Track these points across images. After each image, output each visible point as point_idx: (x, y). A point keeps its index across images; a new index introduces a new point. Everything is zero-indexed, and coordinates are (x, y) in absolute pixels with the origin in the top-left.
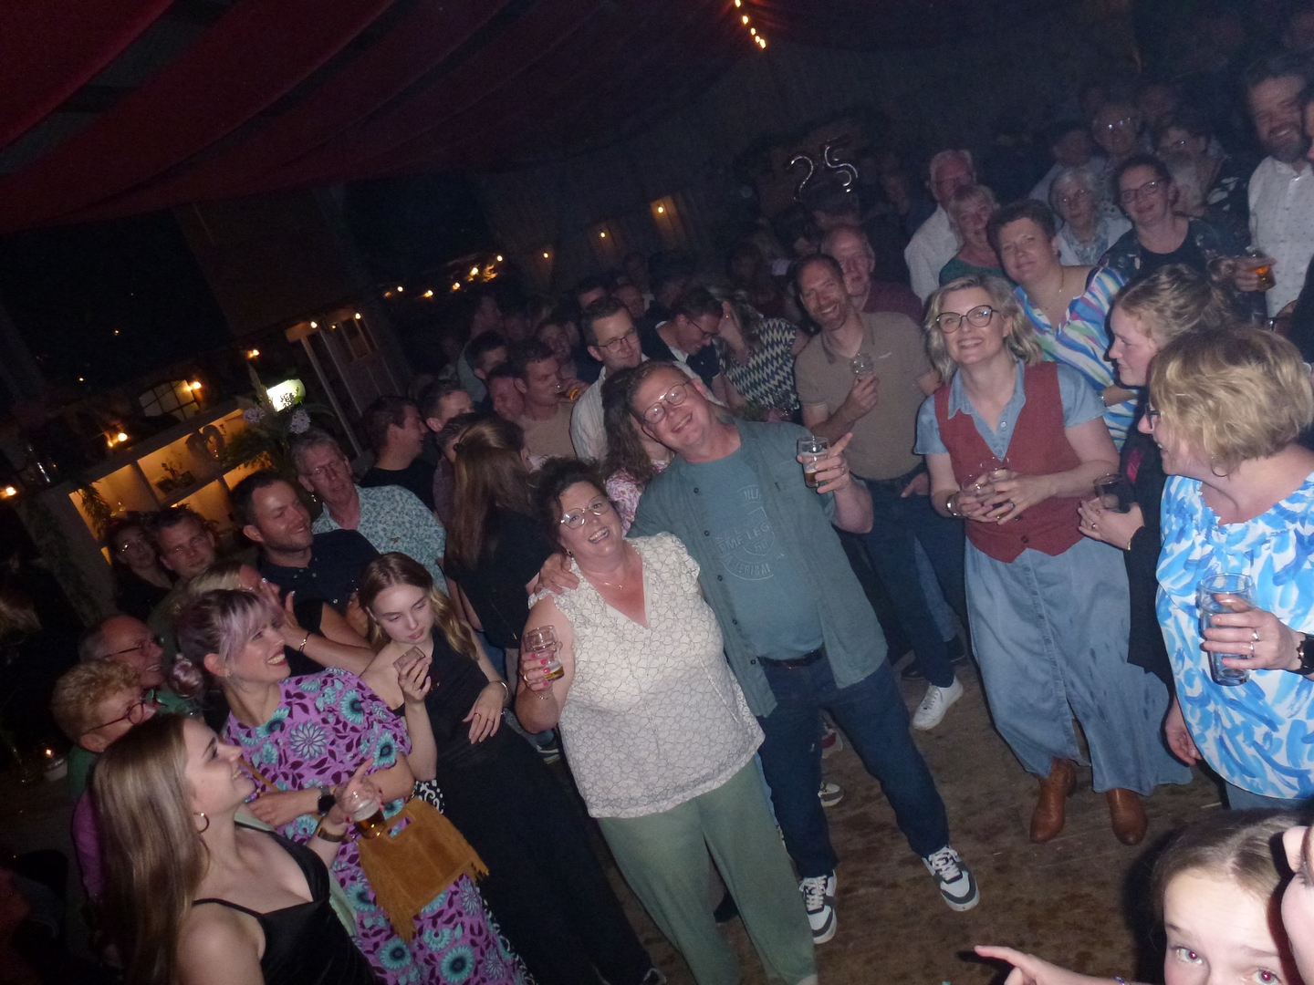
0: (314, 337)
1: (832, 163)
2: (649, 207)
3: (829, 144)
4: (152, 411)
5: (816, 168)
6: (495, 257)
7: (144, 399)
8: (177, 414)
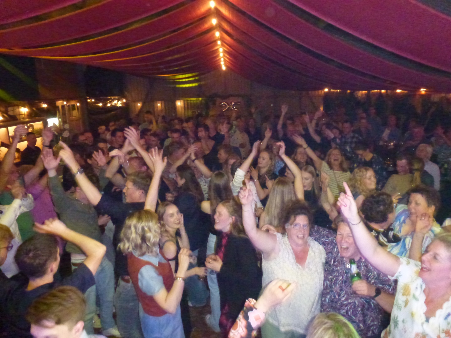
0: (63, 107)
1: (233, 108)
2: (176, 102)
3: (234, 102)
4: (10, 113)
5: (228, 108)
6: (123, 100)
7: (10, 109)
8: (18, 117)
